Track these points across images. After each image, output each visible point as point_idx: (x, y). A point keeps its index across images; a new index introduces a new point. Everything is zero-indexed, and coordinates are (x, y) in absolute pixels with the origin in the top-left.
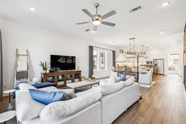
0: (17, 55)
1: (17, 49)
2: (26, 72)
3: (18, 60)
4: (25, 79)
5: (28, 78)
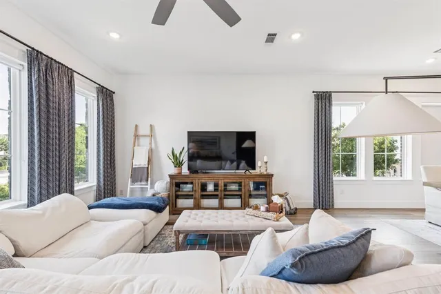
0: (136, 136)
1: (136, 126)
2: (146, 170)
3: (138, 146)
4: (143, 183)
5: (147, 181)
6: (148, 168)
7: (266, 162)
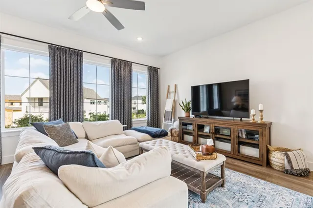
0: (169, 92)
4: (169, 121)
5: (171, 120)
6: (172, 112)
7: (261, 111)
